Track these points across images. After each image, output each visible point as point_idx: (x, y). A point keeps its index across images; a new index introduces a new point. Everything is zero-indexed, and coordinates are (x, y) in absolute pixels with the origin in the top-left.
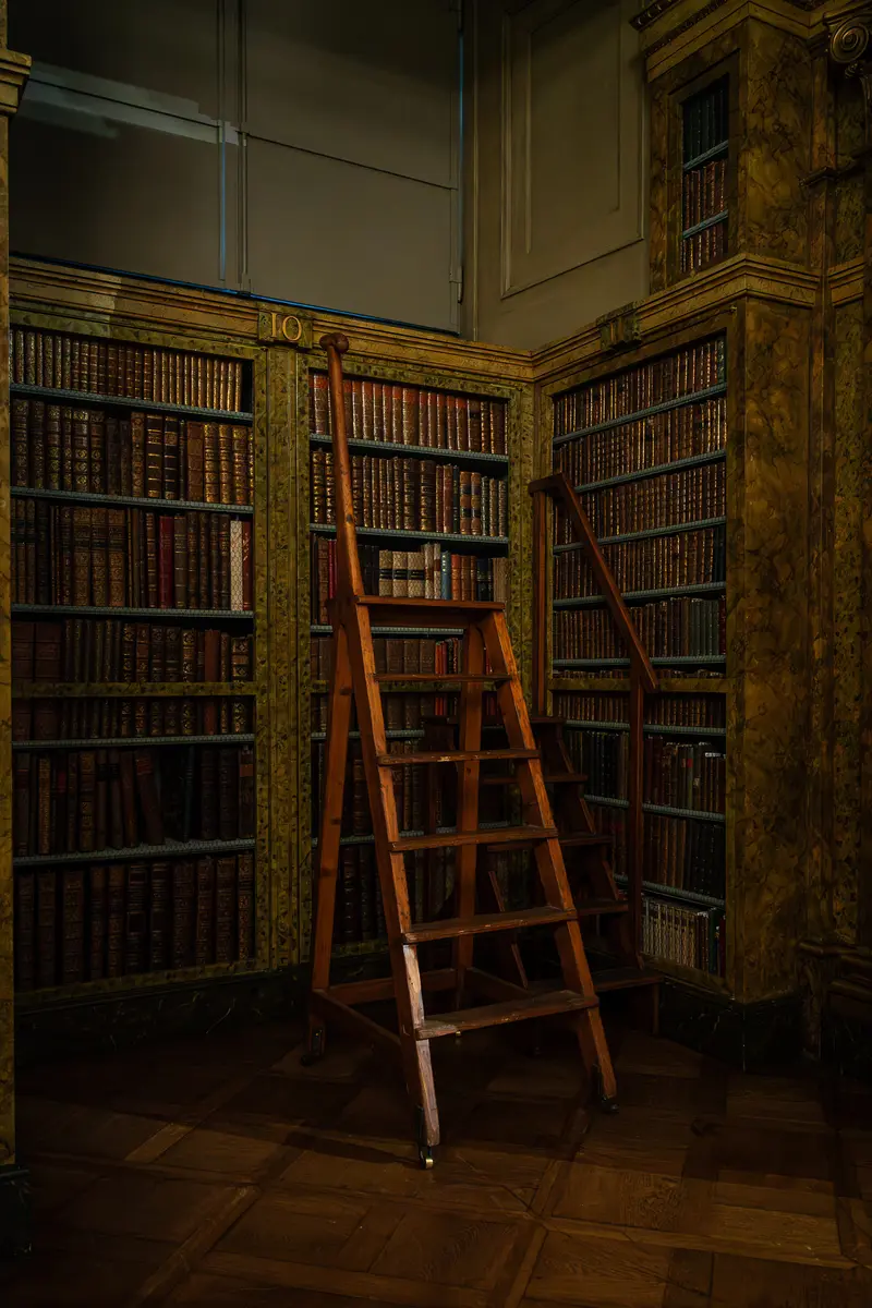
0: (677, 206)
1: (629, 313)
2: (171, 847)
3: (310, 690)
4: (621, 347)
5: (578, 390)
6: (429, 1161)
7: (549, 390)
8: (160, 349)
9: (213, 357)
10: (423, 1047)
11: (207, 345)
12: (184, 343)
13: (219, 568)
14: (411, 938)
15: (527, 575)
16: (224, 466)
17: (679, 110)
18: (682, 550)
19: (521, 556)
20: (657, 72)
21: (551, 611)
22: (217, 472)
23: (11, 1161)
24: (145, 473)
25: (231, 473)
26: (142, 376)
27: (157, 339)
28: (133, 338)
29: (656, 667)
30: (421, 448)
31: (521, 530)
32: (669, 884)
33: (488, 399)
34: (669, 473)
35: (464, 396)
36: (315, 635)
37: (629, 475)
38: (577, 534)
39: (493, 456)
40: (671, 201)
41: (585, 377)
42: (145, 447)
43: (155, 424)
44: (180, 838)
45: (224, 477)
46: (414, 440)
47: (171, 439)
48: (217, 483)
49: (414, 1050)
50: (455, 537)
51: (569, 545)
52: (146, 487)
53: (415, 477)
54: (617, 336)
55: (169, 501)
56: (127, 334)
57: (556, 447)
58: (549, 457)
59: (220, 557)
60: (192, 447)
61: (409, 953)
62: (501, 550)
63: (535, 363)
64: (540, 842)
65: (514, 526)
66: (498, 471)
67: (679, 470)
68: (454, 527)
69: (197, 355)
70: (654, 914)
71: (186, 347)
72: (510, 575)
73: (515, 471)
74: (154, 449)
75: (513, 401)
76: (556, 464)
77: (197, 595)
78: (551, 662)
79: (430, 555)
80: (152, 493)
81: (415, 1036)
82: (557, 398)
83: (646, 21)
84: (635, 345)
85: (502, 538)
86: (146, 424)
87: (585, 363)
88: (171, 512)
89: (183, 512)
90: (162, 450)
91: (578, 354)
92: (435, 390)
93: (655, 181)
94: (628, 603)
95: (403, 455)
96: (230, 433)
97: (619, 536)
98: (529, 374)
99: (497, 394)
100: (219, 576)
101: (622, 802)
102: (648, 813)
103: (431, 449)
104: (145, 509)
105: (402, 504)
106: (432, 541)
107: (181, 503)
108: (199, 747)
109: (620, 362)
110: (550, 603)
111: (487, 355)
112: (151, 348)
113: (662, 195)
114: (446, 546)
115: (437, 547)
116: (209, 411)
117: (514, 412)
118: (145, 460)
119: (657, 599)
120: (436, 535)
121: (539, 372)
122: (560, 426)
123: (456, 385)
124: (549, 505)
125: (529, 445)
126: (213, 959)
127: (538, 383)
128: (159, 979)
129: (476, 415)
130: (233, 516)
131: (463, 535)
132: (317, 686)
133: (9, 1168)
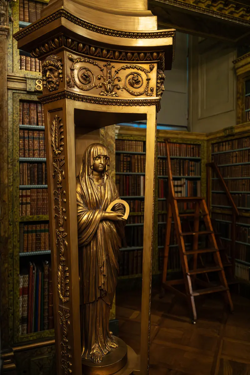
0: (244, 105)
1: (232, 128)
2: (129, 248)
3: (158, 213)
4: (229, 136)
5: (218, 143)
6: (195, 323)
7: (211, 142)
8: (127, 140)
9: (137, 141)
10: (192, 298)
11: (136, 138)
12: (132, 138)
13: (139, 186)
14: (189, 274)
15: (205, 185)
16: (139, 164)
17: (244, 83)
18: (245, 183)
19: (204, 181)
20: (239, 74)
21: (211, 194)
22: (138, 166)
23: (115, 318)
24: (124, 167)
25: (141, 166)
26: (123, 146)
27: (126, 138)
28: (122, 139)
29: (239, 209)
30: (181, 157)
31: (204, 175)
32: (242, 260)
33: (196, 145)
34: (242, 165)
35: (190, 144)
36: (159, 200)
37: (231, 164)
38: (218, 176)
39: (197, 157)
40: (242, 103)
41: (220, 140)
42: (123, 161)
43: (126, 156)
44: (131, 246)
45: (139, 167)
46: (180, 155)
47: (129, 159)
48: (138, 168)
49: (190, 299)
50: (188, 177)
51: (215, 178)
52: (124, 170)
53: (180, 164)
54: (229, 133)
55: (128, 173)
56: (121, 138)
57: (212, 155)
58: (210, 158)
59: (139, 184)
60: (133, 161)
61: (189, 277)
62: (199, 179)
63: (207, 136)
64: (215, 252)
65: (202, 174)
66: (198, 161)
67: (245, 165)
68: (189, 175)
69: (134, 140)
70: (238, 267)
71: (132, 139)
72: (201, 185)
73: (203, 161)
74: (125, 161)
75: (202, 145)
76: (212, 159)
77: (134, 193)
78: (211, 205)
79: (183, 181)
80: (125, 171)
81: (191, 295)
82: (213, 144)
83: (236, 62)
84: (233, 135)
85: (199, 176)
86: (124, 156)
87: (220, 137)
88: (129, 175)
89: (131, 175)
90: (127, 161)
91: (218, 135)
92: (184, 144)
93: (238, 99)
94: (231, 194)
95: (177, 159)
96: (141, 157)
97: (229, 178)
98: (206, 138)
99: (198, 143)
100: (139, 189)
101: (229, 240)
102: (236, 243)
103: (183, 157)
104: (123, 175)
105: (177, 170)
106: (183, 178)
107: (131, 173)
108: (134, 226)
109: (229, 138)
110: (211, 191)
111: (197, 135)
112: (125, 140)
113: (240, 102)
114: (187, 179)
115: (184, 179)
116: (136, 152)
117: (202, 148)
118: (124, 164)
119: (238, 194)
120: (185, 177)
121: (208, 138)
122: (213, 151)
123: (189, 142)
124: (210, 168)
125: (205, 155)
126: (137, 273)
127: (208, 141)
128: (126, 277)
129: (193, 148)
130: (141, 175)
131: (190, 176)
132: (159, 212)
133: (114, 320)
